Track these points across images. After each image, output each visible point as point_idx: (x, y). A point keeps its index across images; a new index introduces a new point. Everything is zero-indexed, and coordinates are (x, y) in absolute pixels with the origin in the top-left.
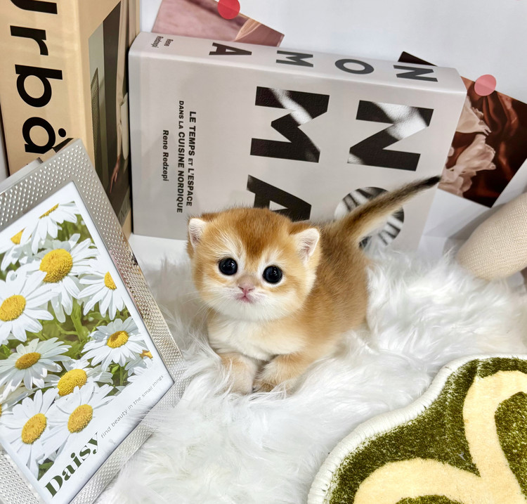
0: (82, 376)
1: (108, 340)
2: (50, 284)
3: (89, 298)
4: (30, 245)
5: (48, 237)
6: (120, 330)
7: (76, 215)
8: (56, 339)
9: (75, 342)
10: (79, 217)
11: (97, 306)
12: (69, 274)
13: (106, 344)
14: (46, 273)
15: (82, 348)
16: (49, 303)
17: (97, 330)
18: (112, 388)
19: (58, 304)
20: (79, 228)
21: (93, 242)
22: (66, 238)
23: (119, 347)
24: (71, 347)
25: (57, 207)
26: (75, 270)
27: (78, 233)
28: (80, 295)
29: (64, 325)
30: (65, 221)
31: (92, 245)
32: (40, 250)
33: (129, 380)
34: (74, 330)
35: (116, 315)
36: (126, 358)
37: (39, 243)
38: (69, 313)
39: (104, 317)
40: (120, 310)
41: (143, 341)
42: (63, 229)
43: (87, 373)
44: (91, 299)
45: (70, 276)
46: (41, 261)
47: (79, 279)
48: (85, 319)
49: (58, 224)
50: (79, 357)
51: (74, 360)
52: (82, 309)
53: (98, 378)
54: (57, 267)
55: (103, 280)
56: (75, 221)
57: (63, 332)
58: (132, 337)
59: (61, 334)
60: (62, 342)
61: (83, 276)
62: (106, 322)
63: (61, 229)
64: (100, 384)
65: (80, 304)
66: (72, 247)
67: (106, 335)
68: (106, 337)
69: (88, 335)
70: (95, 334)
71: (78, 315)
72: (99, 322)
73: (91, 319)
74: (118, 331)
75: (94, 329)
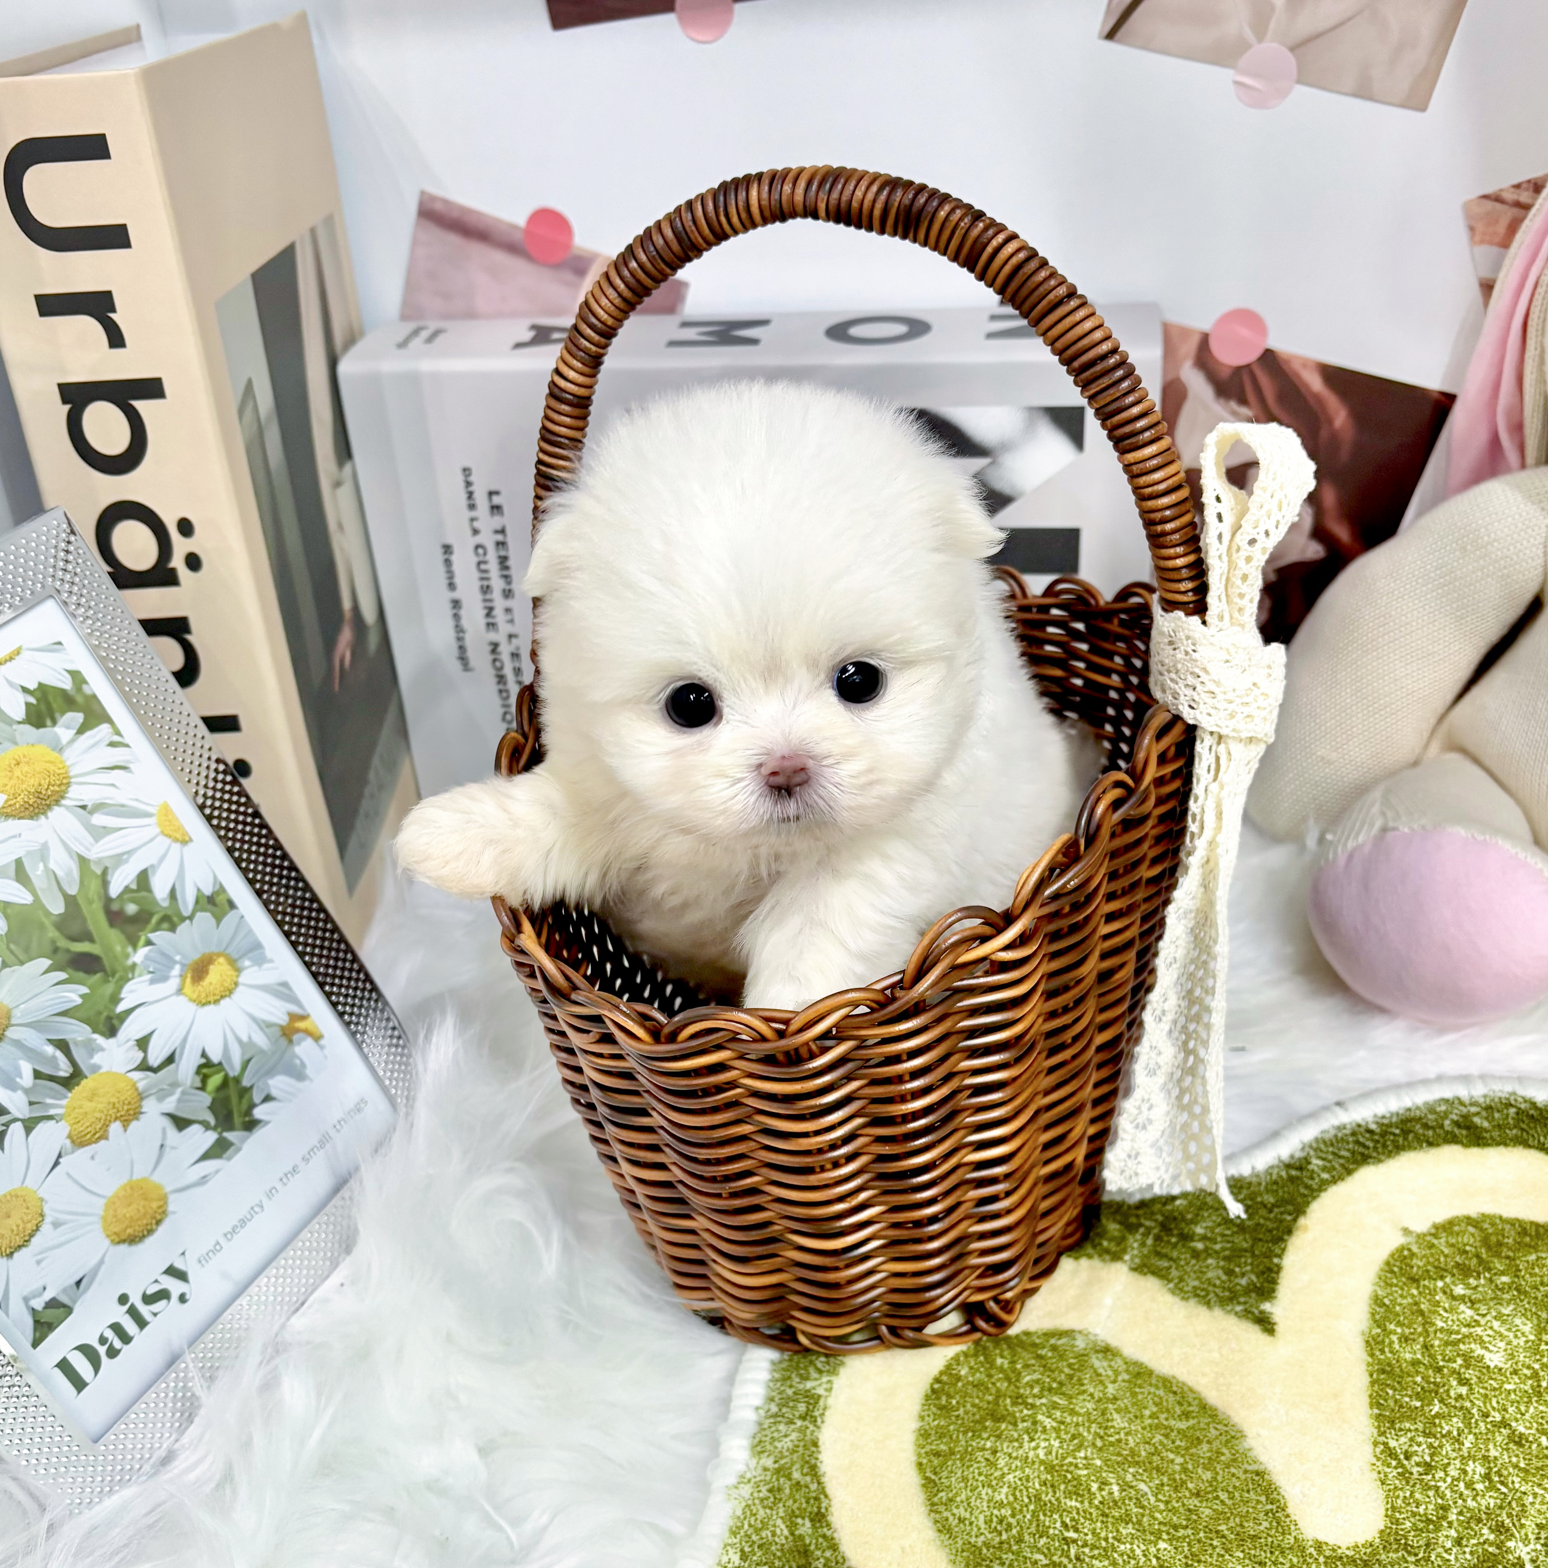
0: (129, 1095)
1: (182, 977)
2: (17, 822)
3: (120, 859)
6: (214, 949)
7: (68, 671)
8: (46, 963)
9: (98, 976)
10: (77, 677)
11: (143, 879)
12: (63, 802)
13: (180, 991)
14: (5, 797)
15: (116, 999)
16: (19, 863)
17: (149, 943)
18: (211, 1137)
19: (41, 866)
20: (79, 699)
21: (118, 733)
22: (49, 722)
23: (216, 1002)
24: (85, 990)
25: (18, 652)
26: (76, 794)
27: (78, 711)
28: (98, 852)
29: (61, 924)
30: (40, 684)
31: (116, 738)
33: (258, 1113)
34: (91, 940)
35: (197, 902)
36: (239, 1041)
38: (73, 891)
39: (165, 904)
40: (208, 891)
41: (285, 984)
42: (38, 700)
43: (141, 1085)
44: (127, 861)
45: (67, 807)
47: (91, 813)
48: (115, 907)
49: (25, 690)
50: (111, 1031)
51: (99, 1039)
52: (105, 884)
53: (170, 1104)
54: (32, 783)
55: (153, 820)
56: (66, 684)
57: (63, 943)
58: (251, 975)
59: (56, 950)
60: (63, 976)
61: (99, 807)
62: (171, 921)
63: (32, 700)
64: (181, 1123)
65: (99, 872)
66: (64, 741)
67: (176, 962)
68: (178, 968)
69: (127, 956)
70: (147, 957)
71: (96, 897)
72: (154, 920)
73: (131, 909)
74: (207, 951)
75: (143, 940)
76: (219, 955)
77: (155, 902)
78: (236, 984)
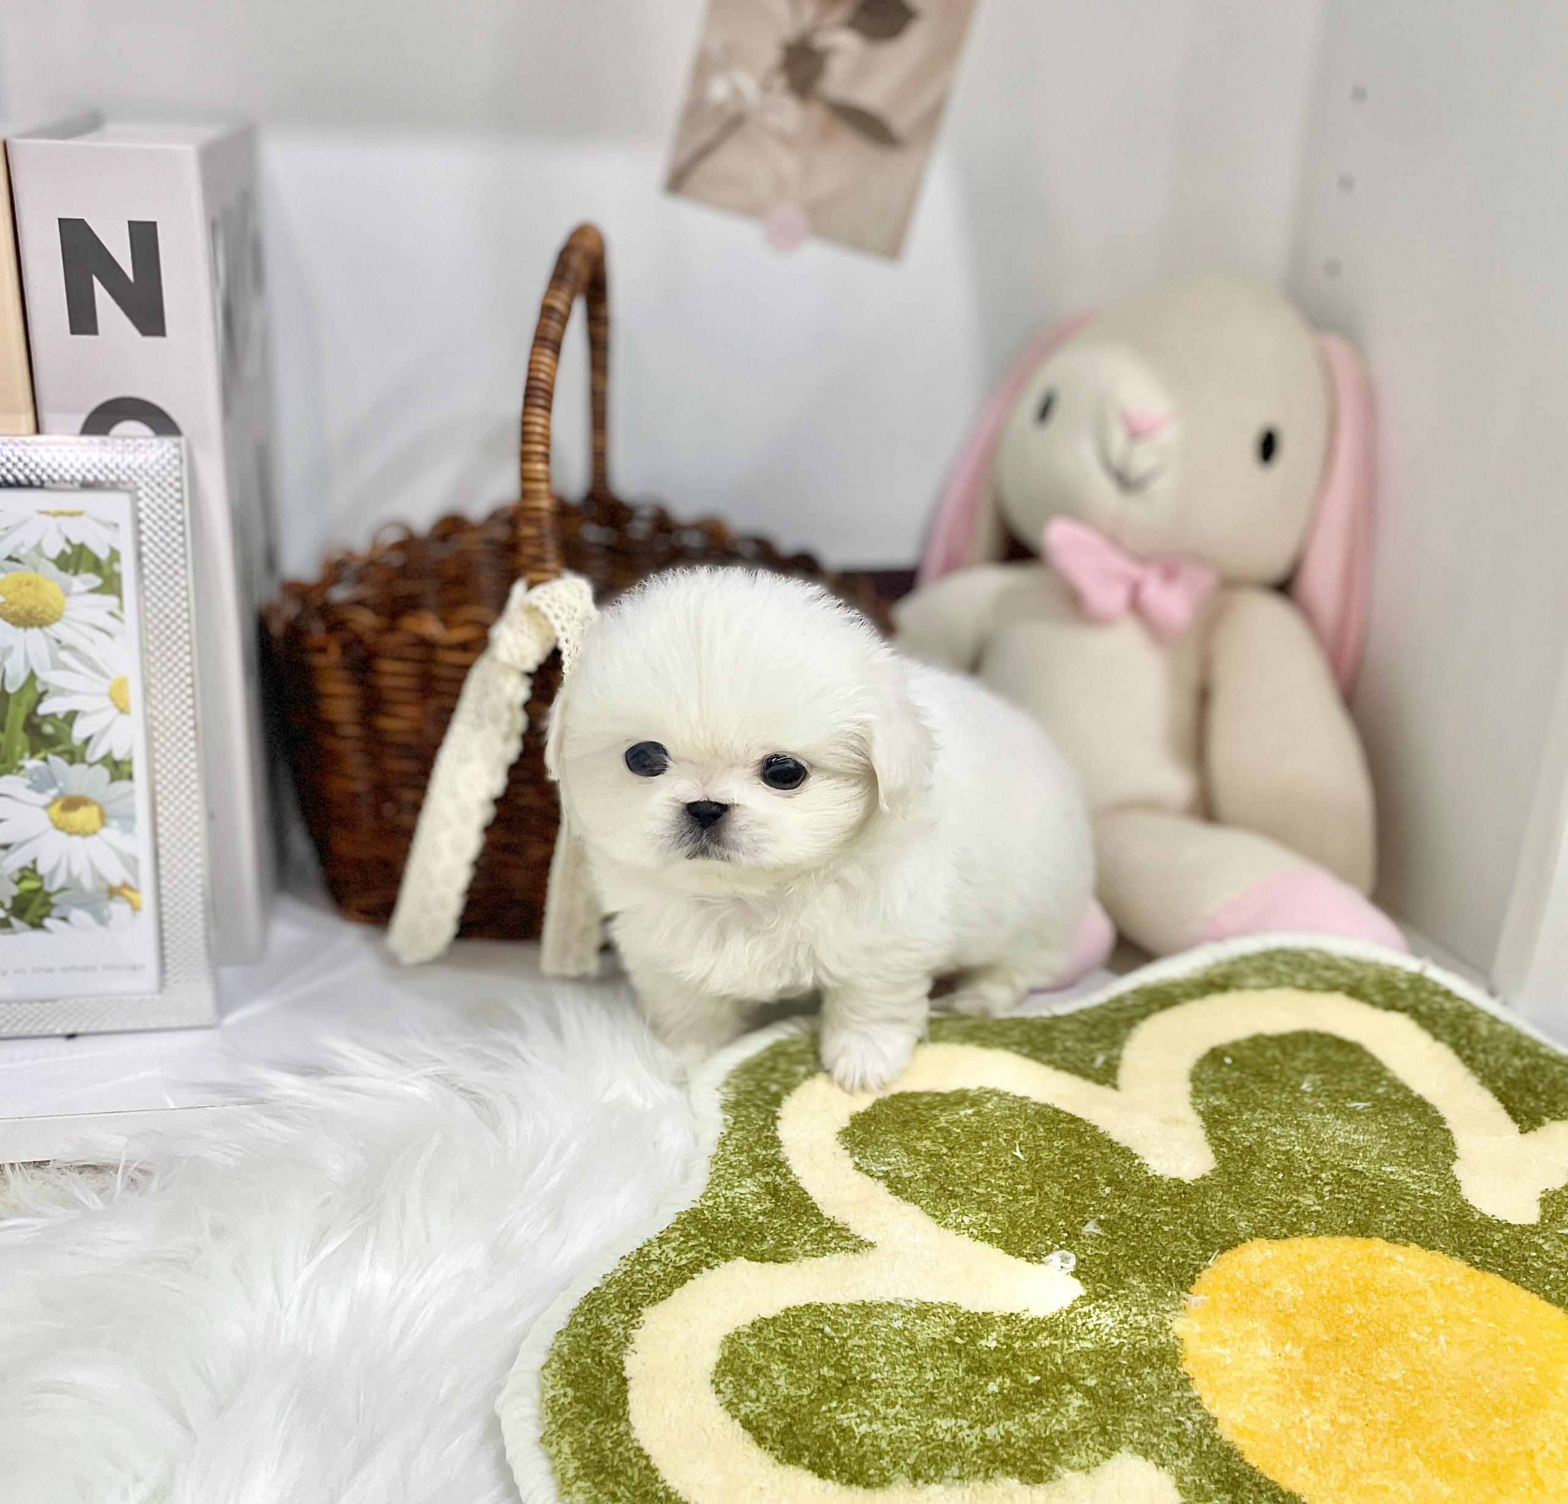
1: (55, 799)
3: (62, 691)
5: (38, 548)
6: (93, 796)
7: (110, 547)
10: (115, 555)
11: (71, 717)
12: (46, 629)
13: (46, 807)
17: (45, 760)
20: (106, 570)
21: (121, 610)
22: (71, 571)
23: (70, 834)
25: (80, 514)
26: (57, 629)
27: (99, 576)
28: (49, 676)
30: (83, 545)
31: (117, 612)
32: (11, 559)
33: (49, 922)
35: (104, 758)
37: (17, 548)
38: (11, 688)
39: (77, 743)
40: (118, 755)
42: (74, 553)
44: (67, 696)
45: (46, 635)
47: (64, 648)
48: (36, 720)
49: (68, 541)
52: (40, 699)
54: (28, 603)
55: (108, 682)
56: (103, 555)
58: (111, 833)
61: (71, 648)
62: (74, 756)
65: (40, 689)
66: (75, 590)
67: (58, 787)
68: (56, 791)
69: (21, 757)
70: (36, 769)
71: (25, 704)
72: (60, 748)
73: (48, 729)
74: (87, 794)
75: (42, 755)
76: (95, 803)
77: (69, 736)
78: (95, 832)
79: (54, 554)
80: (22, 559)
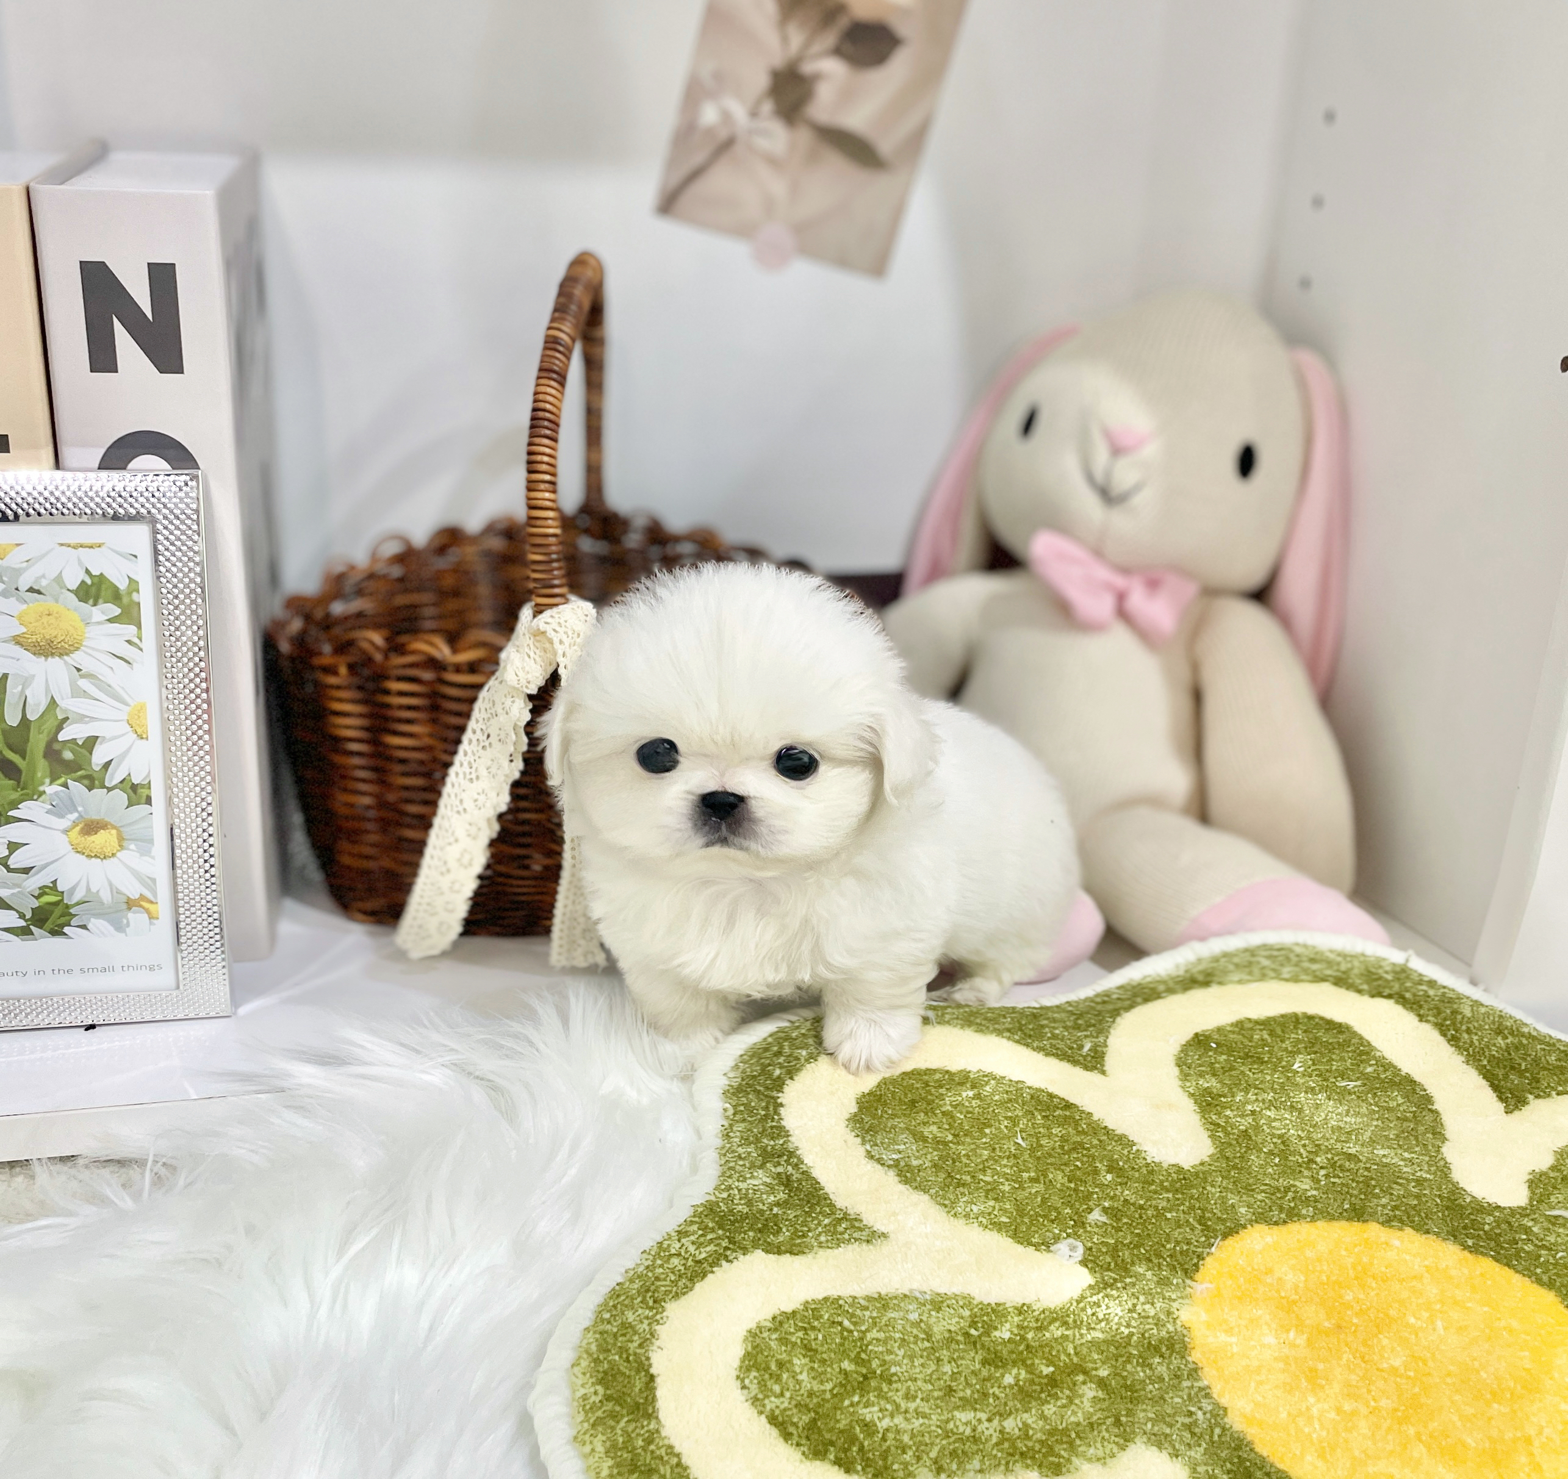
1: (75, 824)
2: (22, 650)
3: (82, 718)
4: (18, 572)
5: (59, 580)
6: (112, 820)
7: (129, 577)
9: (11, 782)
10: (133, 584)
11: (91, 742)
12: (66, 657)
13: (66, 831)
14: (25, 630)
15: (14, 805)
17: (65, 786)
18: (20, 923)
19: (20, 688)
20: (125, 600)
21: (141, 640)
22: (91, 601)
23: (89, 856)
25: (100, 546)
26: (77, 658)
27: (118, 606)
28: (68, 704)
29: (9, 732)
30: (101, 574)
31: (136, 640)
32: (31, 590)
33: (69, 930)
34: (24, 757)
35: (123, 782)
36: (88, 887)
37: (38, 579)
38: (32, 716)
39: (97, 769)
40: (136, 780)
41: (154, 880)
42: (93, 583)
44: (86, 723)
45: (66, 663)
46: (25, 606)
47: (82, 677)
48: (56, 747)
49: (87, 572)
52: (60, 728)
54: (50, 633)
55: (126, 709)
56: (122, 585)
57: (1, 745)
58: (130, 856)
61: (89, 676)
62: (92, 782)
65: (60, 717)
66: (94, 620)
67: (77, 811)
68: (76, 815)
69: (43, 784)
70: (56, 793)
71: (46, 731)
72: (80, 773)
73: (68, 755)
74: (106, 819)
75: (62, 780)
76: (114, 827)
77: (89, 762)
78: (113, 855)
79: (74, 587)
80: (42, 590)
